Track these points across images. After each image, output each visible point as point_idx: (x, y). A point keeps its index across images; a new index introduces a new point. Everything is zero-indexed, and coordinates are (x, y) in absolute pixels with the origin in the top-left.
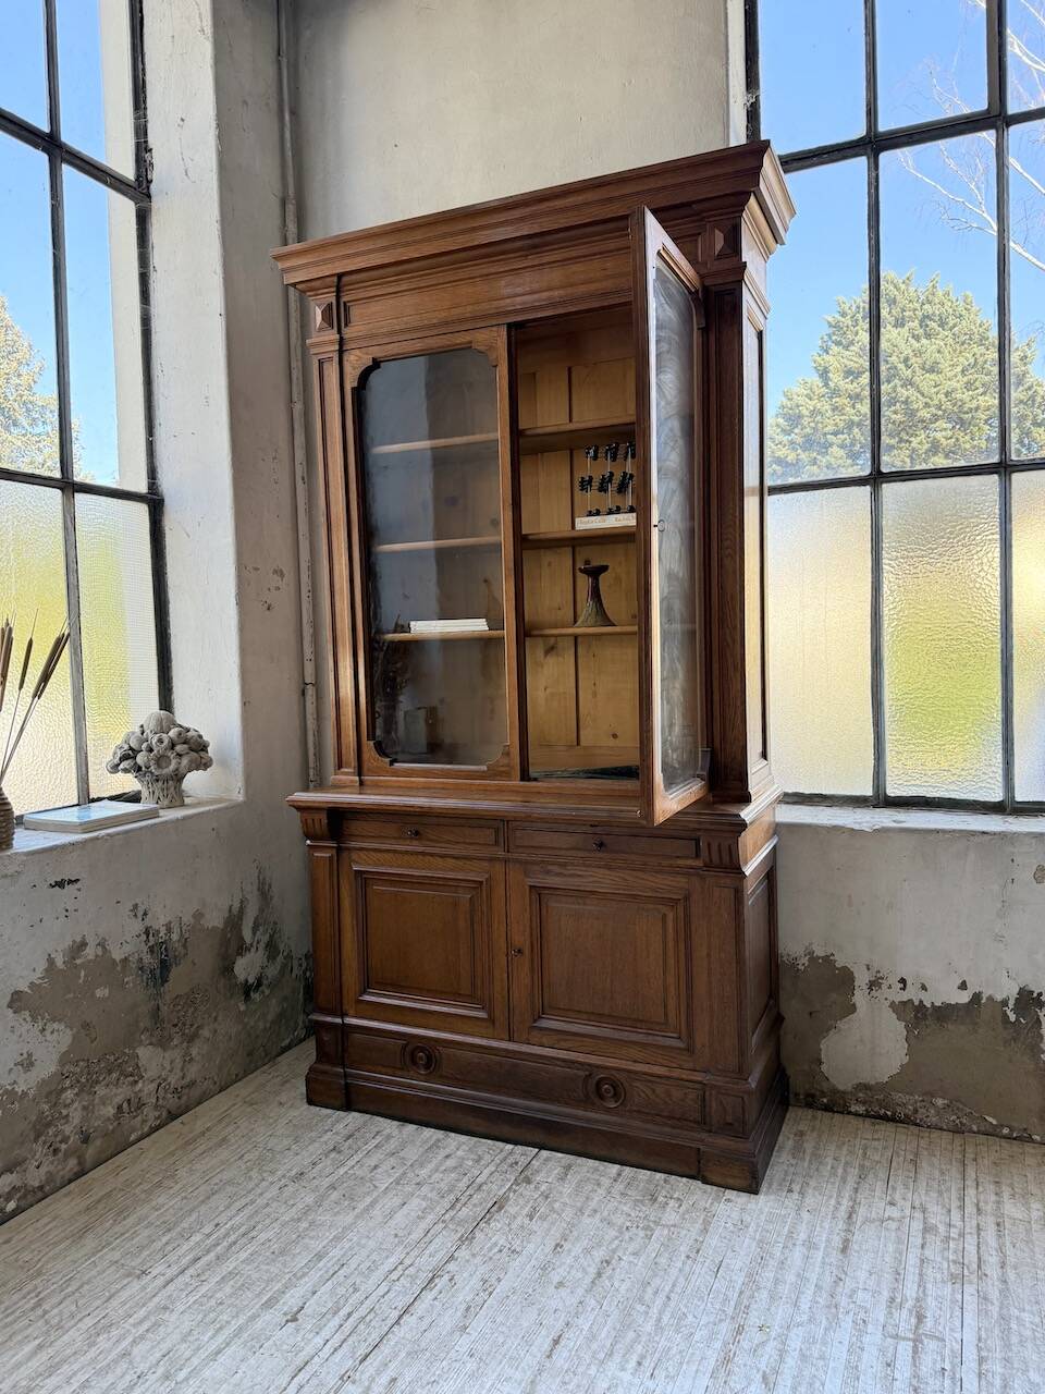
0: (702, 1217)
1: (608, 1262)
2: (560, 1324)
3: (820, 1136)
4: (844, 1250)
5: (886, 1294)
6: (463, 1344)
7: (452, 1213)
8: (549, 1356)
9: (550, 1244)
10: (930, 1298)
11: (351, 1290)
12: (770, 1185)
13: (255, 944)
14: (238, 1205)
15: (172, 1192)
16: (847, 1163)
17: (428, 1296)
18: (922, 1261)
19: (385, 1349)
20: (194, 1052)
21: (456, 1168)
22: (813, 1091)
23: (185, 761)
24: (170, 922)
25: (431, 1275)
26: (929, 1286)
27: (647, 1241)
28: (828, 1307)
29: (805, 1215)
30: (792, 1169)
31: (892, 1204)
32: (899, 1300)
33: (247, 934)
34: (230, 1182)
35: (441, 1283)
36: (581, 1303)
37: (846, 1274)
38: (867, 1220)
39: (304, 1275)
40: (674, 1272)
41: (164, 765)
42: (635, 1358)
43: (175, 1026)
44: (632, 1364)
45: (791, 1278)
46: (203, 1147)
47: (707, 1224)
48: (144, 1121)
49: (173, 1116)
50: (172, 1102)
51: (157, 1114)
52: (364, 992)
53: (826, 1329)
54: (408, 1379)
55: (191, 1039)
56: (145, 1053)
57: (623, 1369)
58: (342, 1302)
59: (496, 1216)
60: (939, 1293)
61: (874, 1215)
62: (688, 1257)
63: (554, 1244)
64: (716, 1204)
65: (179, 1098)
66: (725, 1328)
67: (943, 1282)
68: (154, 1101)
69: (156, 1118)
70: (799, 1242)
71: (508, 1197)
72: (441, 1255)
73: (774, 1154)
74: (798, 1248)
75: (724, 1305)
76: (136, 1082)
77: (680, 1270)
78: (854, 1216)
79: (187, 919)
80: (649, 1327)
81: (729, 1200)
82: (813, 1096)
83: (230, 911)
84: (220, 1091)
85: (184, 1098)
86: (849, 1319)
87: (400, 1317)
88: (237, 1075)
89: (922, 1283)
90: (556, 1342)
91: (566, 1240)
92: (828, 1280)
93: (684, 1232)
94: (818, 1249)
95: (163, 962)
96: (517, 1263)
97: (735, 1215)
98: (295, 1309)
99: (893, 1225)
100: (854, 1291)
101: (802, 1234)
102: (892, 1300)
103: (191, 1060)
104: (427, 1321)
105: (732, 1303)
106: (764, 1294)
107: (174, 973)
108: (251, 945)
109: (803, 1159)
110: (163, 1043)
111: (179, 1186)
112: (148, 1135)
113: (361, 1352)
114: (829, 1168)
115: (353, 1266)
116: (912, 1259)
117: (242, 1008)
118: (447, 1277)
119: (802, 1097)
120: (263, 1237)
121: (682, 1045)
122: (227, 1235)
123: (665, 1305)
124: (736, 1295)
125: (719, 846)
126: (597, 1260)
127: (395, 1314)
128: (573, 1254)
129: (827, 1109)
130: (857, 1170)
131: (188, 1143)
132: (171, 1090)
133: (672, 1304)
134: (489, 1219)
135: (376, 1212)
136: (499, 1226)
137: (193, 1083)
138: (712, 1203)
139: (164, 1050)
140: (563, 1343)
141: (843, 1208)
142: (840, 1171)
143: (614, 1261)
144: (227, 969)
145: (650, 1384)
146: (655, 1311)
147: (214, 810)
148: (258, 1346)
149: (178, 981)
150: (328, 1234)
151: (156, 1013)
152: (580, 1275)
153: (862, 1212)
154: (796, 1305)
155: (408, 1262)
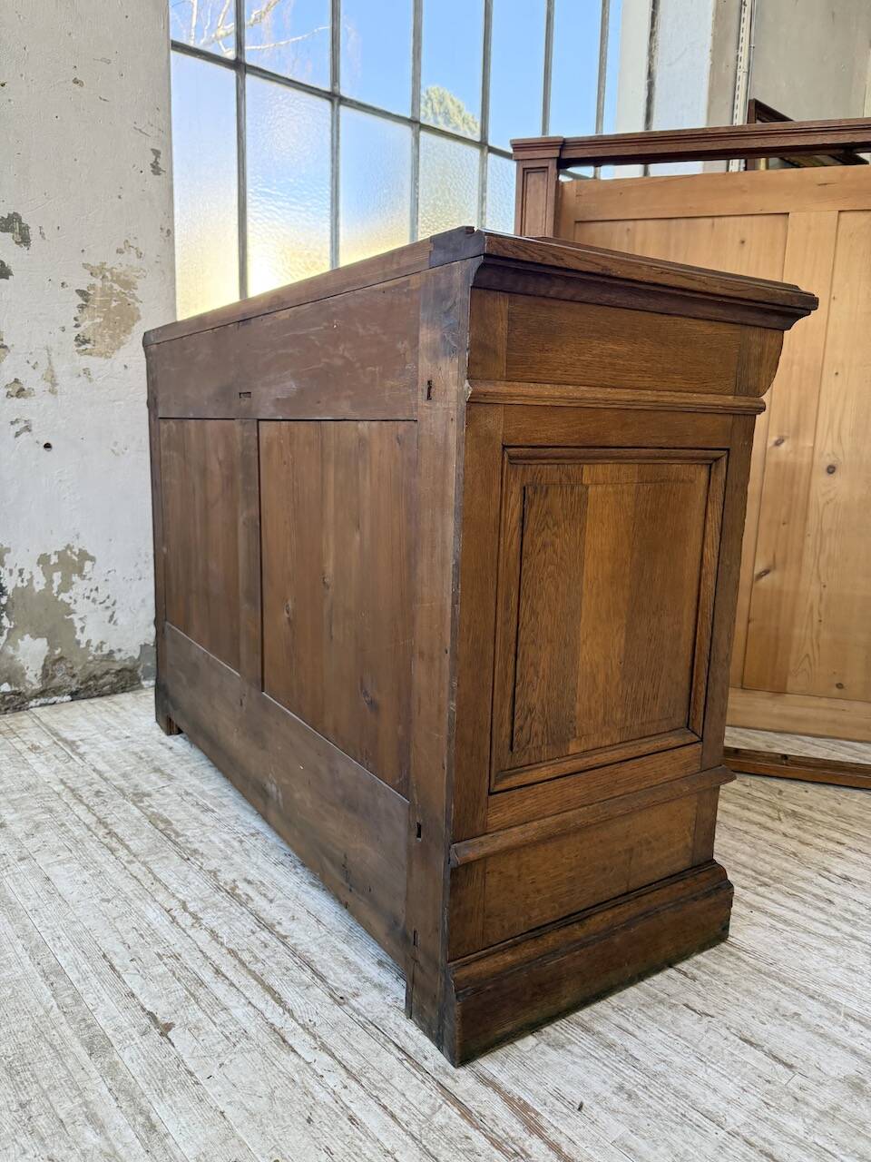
21: (37, 826)
25: (224, 894)
39: (78, 999)
58: (185, 973)
59: (178, 827)
71: (153, 813)
98: (146, 1021)
104: (304, 916)
115: (120, 948)
127: (265, 935)
148: (183, 1077)
155: (173, 904)
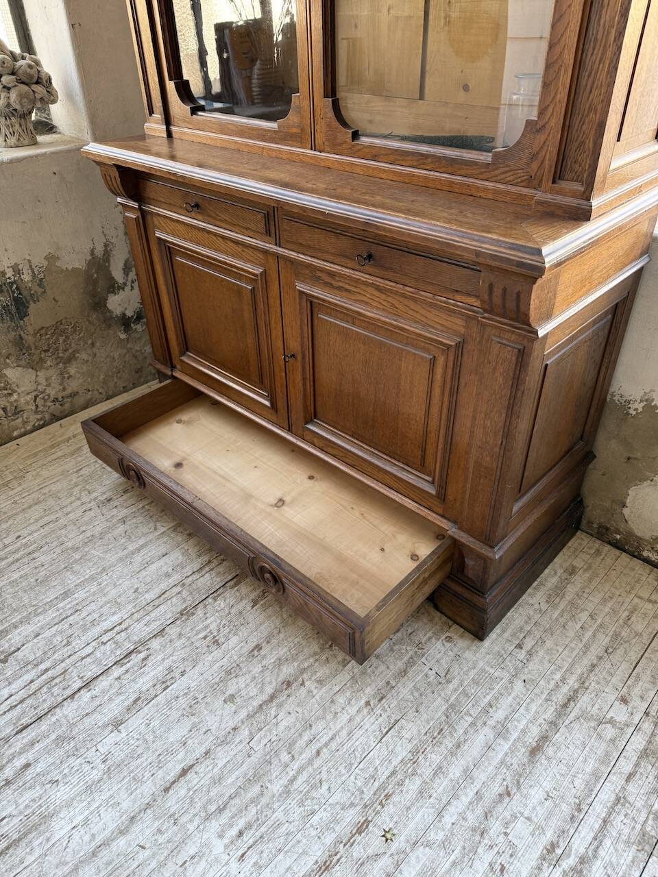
0: (411, 653)
1: (289, 684)
2: (202, 749)
3: (590, 580)
4: (534, 751)
5: (549, 835)
6: (109, 741)
7: (196, 576)
8: (167, 790)
9: (251, 645)
10: (599, 862)
11: (65, 642)
12: (504, 631)
13: (129, 284)
14: (46, 520)
15: (11, 493)
16: (601, 626)
17: (117, 671)
18: (618, 799)
19: (44, 726)
20: (72, 370)
22: (608, 526)
23: (13, 95)
24: (16, 265)
26: (607, 842)
27: (341, 667)
28: (474, 830)
29: (519, 686)
30: (537, 617)
31: (624, 700)
32: (559, 851)
33: (118, 275)
34: (55, 496)
35: (137, 658)
36: (234, 729)
37: (519, 788)
38: (584, 716)
40: (344, 718)
42: (241, 823)
43: (46, 351)
44: (233, 832)
45: (455, 771)
46: (60, 454)
47: (411, 662)
48: (25, 423)
49: (56, 418)
50: (55, 408)
51: (39, 417)
52: (183, 354)
53: (454, 864)
54: (39, 770)
55: (69, 361)
56: (12, 374)
57: (221, 836)
60: (614, 860)
61: (595, 711)
62: (368, 703)
63: (254, 645)
64: (433, 640)
65: (61, 405)
66: (351, 817)
67: (628, 843)
68: (34, 408)
69: (41, 419)
70: (491, 722)
72: (155, 626)
73: (530, 590)
74: (486, 730)
75: (366, 784)
76: (10, 395)
77: (350, 720)
78: (572, 704)
79: (39, 261)
80: (276, 788)
81: (449, 639)
82: (607, 529)
83: (92, 253)
84: (107, 399)
85: (67, 406)
86: (488, 857)
87: (79, 690)
88: (124, 387)
89: (599, 838)
90: (184, 772)
91: (268, 642)
92: (497, 789)
93: (382, 667)
94: (506, 739)
95: (15, 299)
96: (210, 658)
97: (444, 663)
99: (609, 732)
100: (514, 817)
101: (500, 712)
102: (552, 847)
103: (70, 377)
105: (377, 784)
106: (417, 782)
107: (32, 308)
108: (125, 284)
109: (555, 607)
110: (35, 365)
111: (20, 488)
112: (32, 431)
113: (25, 721)
114: (578, 627)
116: (607, 795)
117: (123, 336)
118: (142, 655)
119: (595, 526)
120: (43, 559)
121: (434, 492)
122: (18, 550)
123: (310, 762)
124: (387, 773)
125: (505, 290)
126: (281, 678)
128: (264, 663)
129: (617, 545)
130: (608, 639)
131: (52, 447)
132: (50, 400)
133: (318, 762)
134: (219, 595)
135: (138, 558)
136: (223, 605)
137: (74, 395)
138: (430, 638)
139: (37, 371)
140: (189, 776)
141: (565, 689)
142: (589, 634)
143: (294, 685)
144: (99, 305)
145: (234, 865)
146: (296, 765)
147: (52, 153)
149: (38, 315)
150: (88, 571)
151: (19, 343)
152: (254, 692)
153: (584, 700)
154: (440, 814)
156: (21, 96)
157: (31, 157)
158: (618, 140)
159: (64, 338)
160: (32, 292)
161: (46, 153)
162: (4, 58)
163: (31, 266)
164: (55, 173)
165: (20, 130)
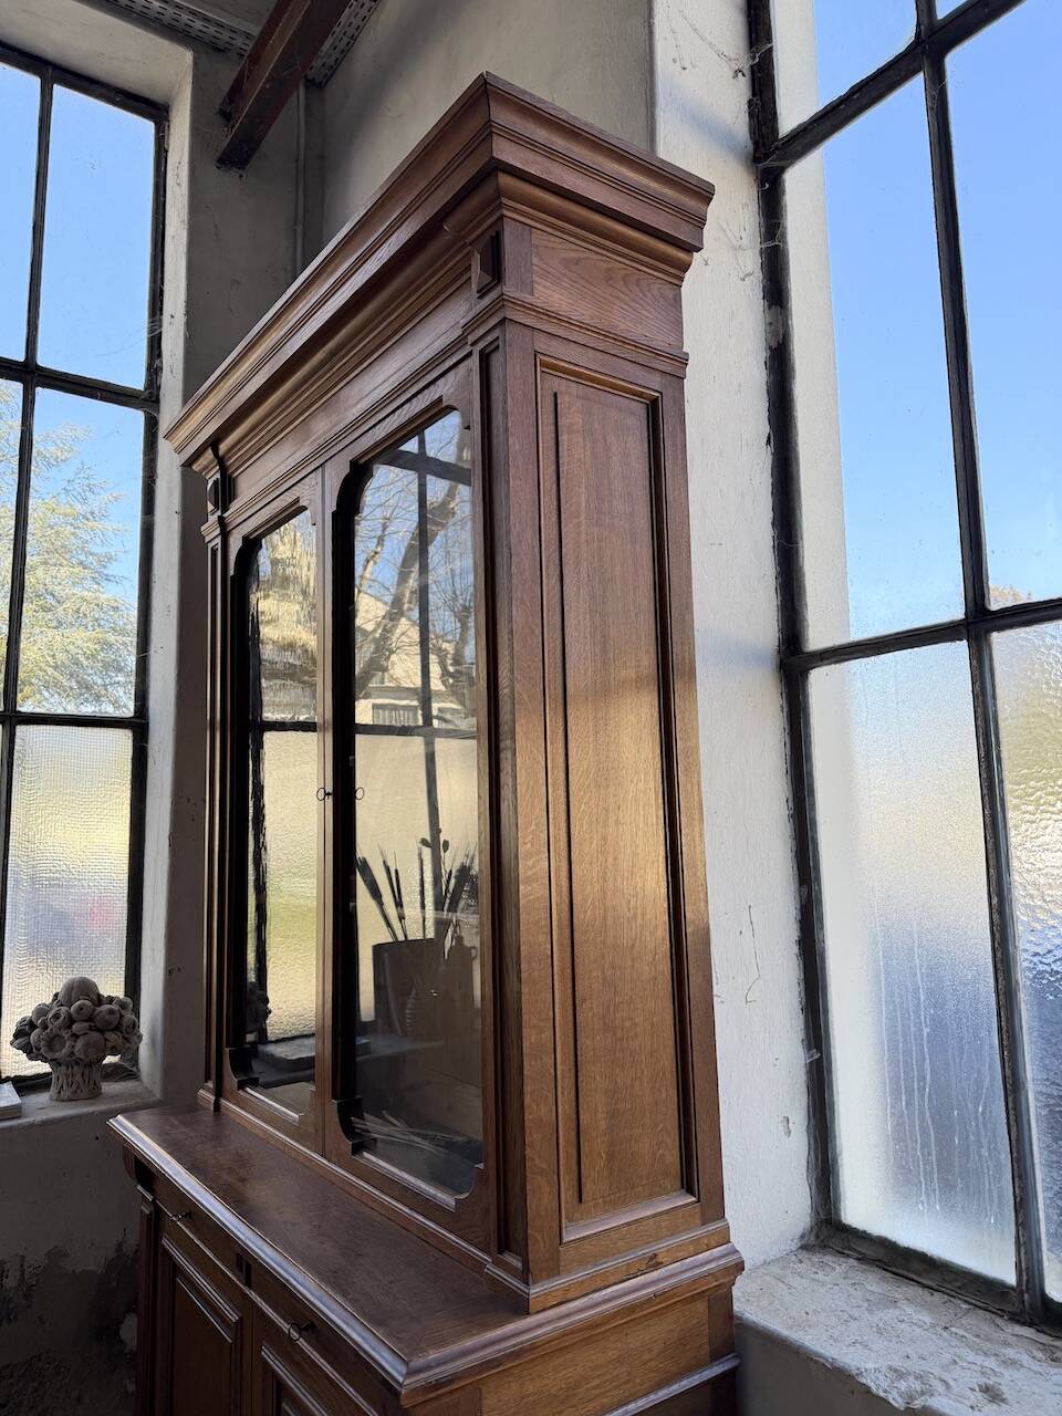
23: (80, 1044)
41: (58, 1047)
79: (36, 1259)
83: (120, 1246)
144: (106, 1331)
156: (87, 1045)
157: (72, 1118)
158: (580, 1201)
159: (36, 1384)
160: (11, 1306)
161: (93, 1113)
162: (84, 1004)
163: (22, 1266)
164: (97, 1138)
165: (81, 1081)
